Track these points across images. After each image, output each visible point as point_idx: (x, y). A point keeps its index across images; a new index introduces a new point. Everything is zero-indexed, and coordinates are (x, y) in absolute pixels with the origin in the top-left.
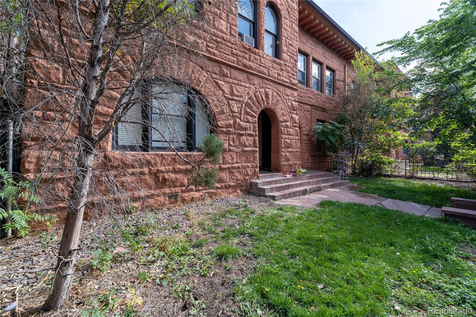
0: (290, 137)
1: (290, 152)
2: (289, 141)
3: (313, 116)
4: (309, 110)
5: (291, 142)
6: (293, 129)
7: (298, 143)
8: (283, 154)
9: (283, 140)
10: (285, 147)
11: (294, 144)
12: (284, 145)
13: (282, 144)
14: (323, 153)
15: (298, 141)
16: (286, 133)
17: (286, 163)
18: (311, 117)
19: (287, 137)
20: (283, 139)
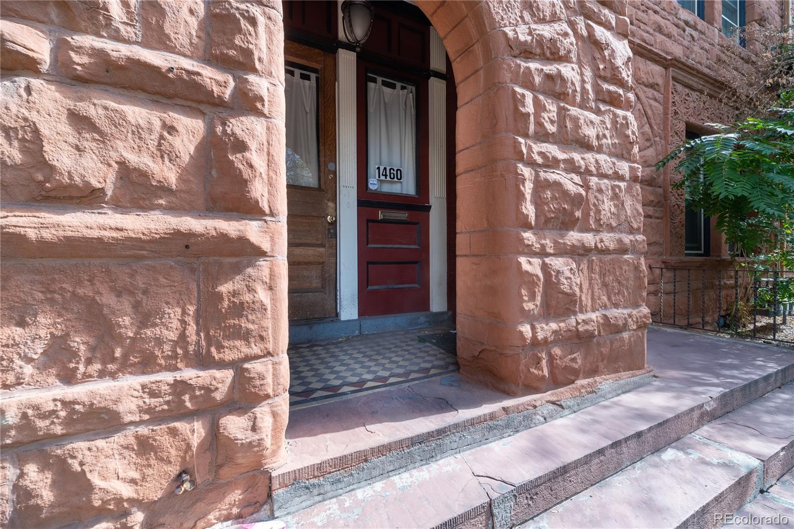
0: (576, 156)
1: (579, 253)
2: (571, 183)
3: (671, 109)
4: (660, 81)
5: (586, 186)
6: (598, 112)
7: (628, 203)
8: (531, 265)
9: (526, 172)
10: (544, 224)
11: (607, 206)
12: (538, 202)
13: (520, 196)
14: (707, 253)
15: (629, 189)
16: (552, 128)
17: (546, 329)
18: (666, 113)
19: (561, 156)
20: (531, 164)
